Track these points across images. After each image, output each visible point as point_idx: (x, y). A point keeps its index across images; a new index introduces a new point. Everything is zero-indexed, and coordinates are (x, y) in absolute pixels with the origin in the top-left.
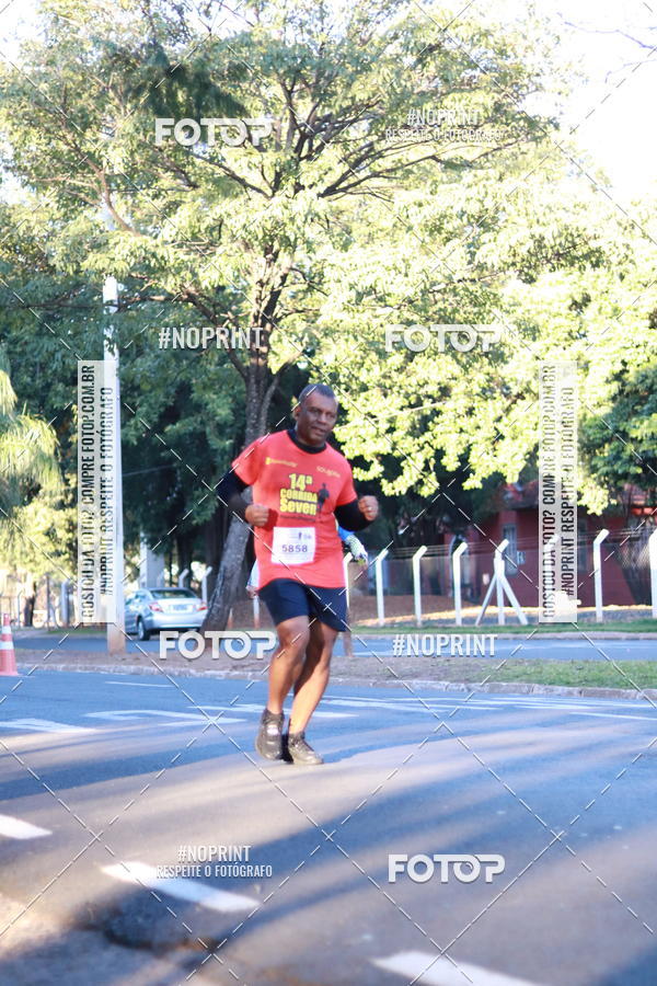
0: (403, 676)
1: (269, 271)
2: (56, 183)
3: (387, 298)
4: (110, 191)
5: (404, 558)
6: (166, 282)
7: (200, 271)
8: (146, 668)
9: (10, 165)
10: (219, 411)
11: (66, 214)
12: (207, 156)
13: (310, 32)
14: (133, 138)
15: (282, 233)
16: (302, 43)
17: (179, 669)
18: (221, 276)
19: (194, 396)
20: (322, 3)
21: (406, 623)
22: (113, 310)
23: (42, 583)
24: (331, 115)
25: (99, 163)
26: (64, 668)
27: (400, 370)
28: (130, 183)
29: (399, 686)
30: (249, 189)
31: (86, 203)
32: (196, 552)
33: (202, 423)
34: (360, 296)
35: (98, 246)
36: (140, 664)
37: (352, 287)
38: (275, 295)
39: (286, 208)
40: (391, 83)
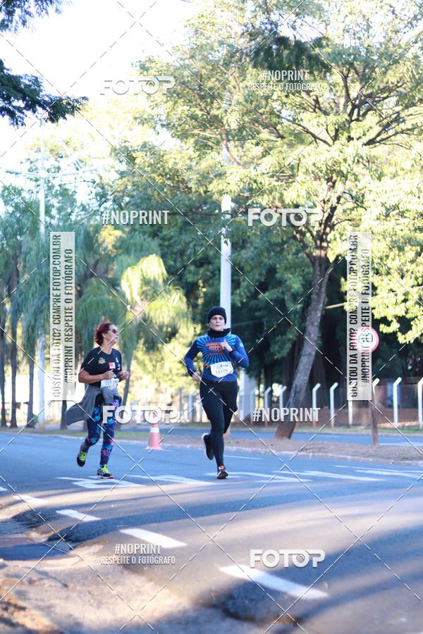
0: (412, 458)
1: (329, 193)
2: (193, 135)
3: (406, 212)
4: (229, 140)
5: (412, 384)
6: (263, 199)
7: (285, 193)
8: (244, 449)
9: (165, 123)
10: (293, 285)
11: (199, 155)
12: (291, 118)
13: (359, 38)
14: (243, 106)
15: (338, 169)
16: (354, 45)
17: (264, 450)
18: (298, 196)
19: (278, 275)
20: (368, 20)
21: (412, 426)
22: (228, 217)
23: (176, 394)
24: (371, 93)
25: (221, 122)
26: (191, 447)
27: (412, 262)
28: (240, 135)
29: (409, 465)
30: (317, 140)
31: (212, 148)
32: (276, 377)
33: (283, 293)
34: (388, 211)
35: (220, 175)
36: (240, 446)
37: (383, 205)
38: (333, 209)
39: (342, 152)
40: (412, 72)
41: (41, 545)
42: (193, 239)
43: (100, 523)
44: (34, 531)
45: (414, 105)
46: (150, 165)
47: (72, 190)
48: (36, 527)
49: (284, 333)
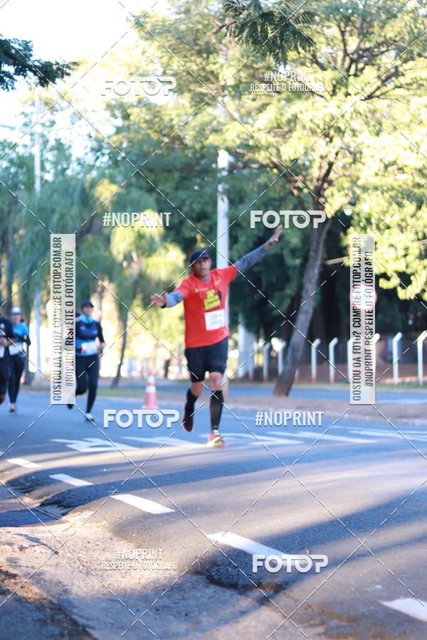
0: (409, 417)
1: (327, 148)
2: (190, 91)
3: (405, 168)
4: (225, 96)
5: (412, 339)
6: (259, 155)
7: (282, 149)
8: (241, 406)
11: (195, 111)
14: (239, 61)
15: (336, 124)
18: (295, 152)
21: (412, 382)
22: (225, 173)
24: (370, 48)
25: (217, 78)
27: (413, 216)
28: (238, 90)
29: (406, 423)
30: (315, 96)
31: (208, 104)
34: (386, 167)
35: (215, 131)
36: (236, 403)
37: (381, 160)
38: (331, 165)
39: (339, 107)
40: (410, 27)
41: (34, 510)
42: (190, 197)
43: (93, 488)
44: (27, 496)
45: (412, 59)
46: (146, 121)
47: (67, 145)
48: (29, 492)
49: (282, 289)
